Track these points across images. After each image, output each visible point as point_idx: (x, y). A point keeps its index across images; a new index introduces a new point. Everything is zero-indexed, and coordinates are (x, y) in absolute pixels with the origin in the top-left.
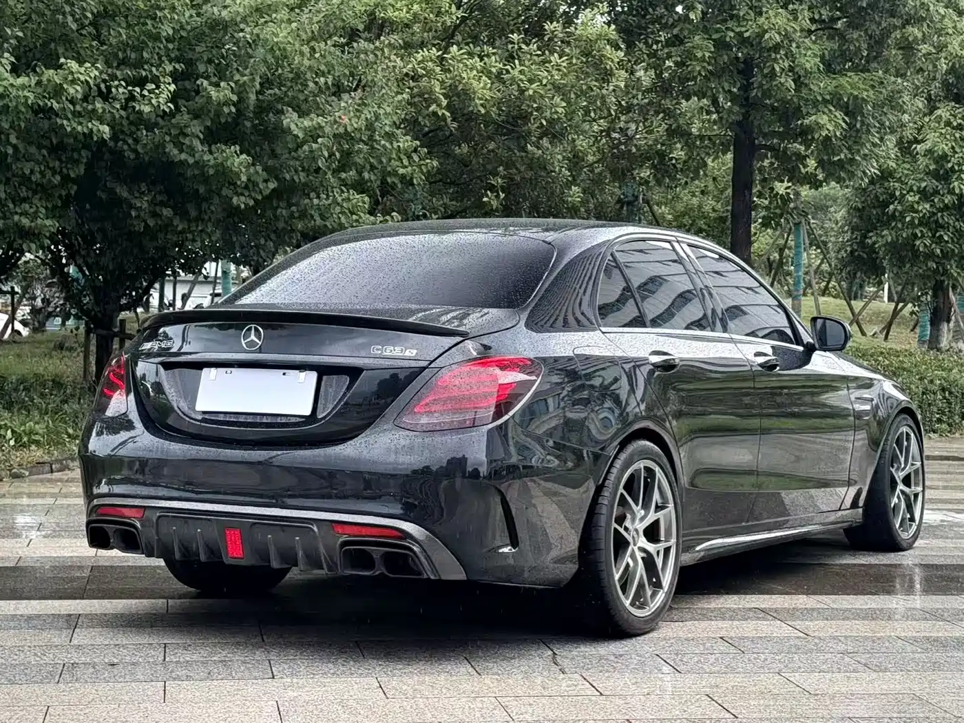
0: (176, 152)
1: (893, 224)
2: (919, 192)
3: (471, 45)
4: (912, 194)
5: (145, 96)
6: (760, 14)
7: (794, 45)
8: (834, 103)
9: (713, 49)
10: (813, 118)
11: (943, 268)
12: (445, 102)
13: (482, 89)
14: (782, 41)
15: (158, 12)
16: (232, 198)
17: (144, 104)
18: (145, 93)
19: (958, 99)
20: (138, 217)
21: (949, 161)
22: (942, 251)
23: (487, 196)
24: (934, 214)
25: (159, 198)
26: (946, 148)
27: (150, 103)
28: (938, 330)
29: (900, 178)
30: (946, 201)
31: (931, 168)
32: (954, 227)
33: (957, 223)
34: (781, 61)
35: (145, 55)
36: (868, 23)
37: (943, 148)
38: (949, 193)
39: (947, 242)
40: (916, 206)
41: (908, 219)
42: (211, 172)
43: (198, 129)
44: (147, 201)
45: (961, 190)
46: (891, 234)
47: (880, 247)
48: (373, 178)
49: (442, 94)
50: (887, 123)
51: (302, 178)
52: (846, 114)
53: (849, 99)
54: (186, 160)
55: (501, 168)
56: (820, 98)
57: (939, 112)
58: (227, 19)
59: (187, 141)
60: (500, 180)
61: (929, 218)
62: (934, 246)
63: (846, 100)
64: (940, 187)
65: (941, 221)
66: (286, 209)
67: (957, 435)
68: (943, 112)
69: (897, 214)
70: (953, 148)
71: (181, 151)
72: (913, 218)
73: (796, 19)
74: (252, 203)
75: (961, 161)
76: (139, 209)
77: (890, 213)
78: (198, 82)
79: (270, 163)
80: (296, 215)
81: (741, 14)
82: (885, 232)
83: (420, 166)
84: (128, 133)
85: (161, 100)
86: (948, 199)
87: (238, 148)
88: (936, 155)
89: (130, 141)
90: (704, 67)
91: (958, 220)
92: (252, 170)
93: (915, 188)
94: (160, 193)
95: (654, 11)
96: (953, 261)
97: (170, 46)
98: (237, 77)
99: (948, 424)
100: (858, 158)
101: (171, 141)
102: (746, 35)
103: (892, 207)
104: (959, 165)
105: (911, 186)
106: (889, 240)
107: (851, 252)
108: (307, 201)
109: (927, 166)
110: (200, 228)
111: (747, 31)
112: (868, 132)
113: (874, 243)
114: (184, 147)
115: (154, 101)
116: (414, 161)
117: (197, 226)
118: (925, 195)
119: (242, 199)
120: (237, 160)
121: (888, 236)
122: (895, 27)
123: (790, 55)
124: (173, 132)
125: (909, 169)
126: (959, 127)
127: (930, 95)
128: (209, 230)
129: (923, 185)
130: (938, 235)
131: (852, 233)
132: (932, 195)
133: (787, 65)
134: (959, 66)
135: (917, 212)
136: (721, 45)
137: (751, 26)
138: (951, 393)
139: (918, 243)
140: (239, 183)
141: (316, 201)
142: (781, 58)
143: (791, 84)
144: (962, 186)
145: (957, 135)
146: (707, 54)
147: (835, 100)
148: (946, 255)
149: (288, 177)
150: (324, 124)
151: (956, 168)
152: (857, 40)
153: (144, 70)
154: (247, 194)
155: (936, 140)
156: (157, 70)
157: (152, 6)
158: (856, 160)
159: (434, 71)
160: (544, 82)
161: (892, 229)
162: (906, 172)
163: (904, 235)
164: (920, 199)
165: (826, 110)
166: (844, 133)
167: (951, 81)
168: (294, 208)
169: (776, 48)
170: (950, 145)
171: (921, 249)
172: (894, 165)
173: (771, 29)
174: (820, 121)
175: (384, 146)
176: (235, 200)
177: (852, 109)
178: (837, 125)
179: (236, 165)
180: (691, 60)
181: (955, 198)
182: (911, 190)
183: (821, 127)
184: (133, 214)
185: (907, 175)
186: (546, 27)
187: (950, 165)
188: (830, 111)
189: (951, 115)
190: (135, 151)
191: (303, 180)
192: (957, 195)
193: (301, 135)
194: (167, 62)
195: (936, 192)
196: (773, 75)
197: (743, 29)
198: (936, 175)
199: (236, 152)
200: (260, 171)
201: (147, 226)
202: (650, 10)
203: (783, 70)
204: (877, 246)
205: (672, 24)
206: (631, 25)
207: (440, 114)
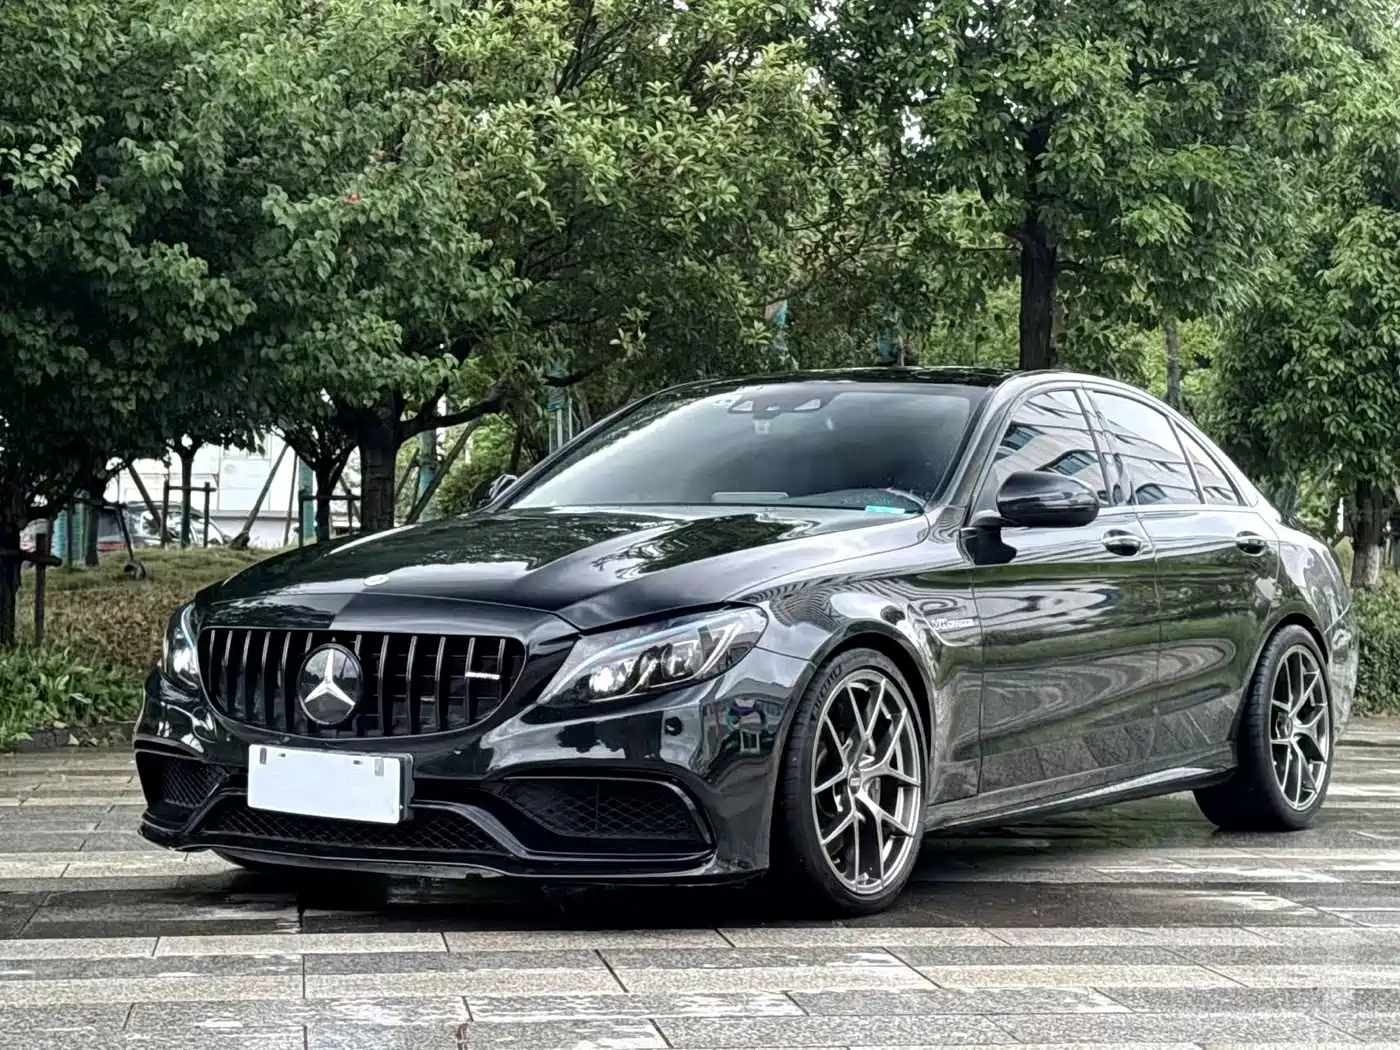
0: (88, 255)
1: (1290, 393)
2: (1328, 343)
3: (592, 102)
4: (1317, 346)
5: (30, 164)
6: (1049, 53)
7: (1103, 102)
8: (1170, 192)
9: (975, 109)
10: (1136, 214)
11: (1369, 462)
12: (542, 185)
13: (602, 164)
14: (1083, 96)
15: (49, 30)
16: (182, 330)
17: (28, 176)
18: (30, 158)
19: (1387, 201)
20: (31, 361)
21: (1375, 295)
22: (1365, 434)
23: (618, 337)
24: (1353, 377)
25: (65, 333)
26: (1369, 277)
27: (37, 175)
28: (1367, 557)
29: (1300, 321)
30: (1370, 357)
31: (1347, 305)
32: (1384, 396)
33: (1387, 391)
34: (1082, 126)
35: (35, 100)
36: (1222, 69)
37: (1364, 277)
38: (1375, 343)
39: (1373, 420)
40: (1323, 364)
41: (1311, 385)
42: (145, 286)
43: (124, 217)
44: (46, 335)
45: (1393, 338)
46: (1286, 409)
47: (1270, 430)
48: (428, 305)
49: (537, 172)
50: (1258, 226)
51: (298, 297)
52: (1190, 210)
53: (1192, 186)
54: (104, 268)
55: (642, 295)
56: (1146, 185)
57: (1357, 220)
58: (169, 42)
59: (106, 238)
60: (639, 312)
61: (1345, 383)
62: (1352, 425)
63: (1187, 186)
64: (1361, 334)
65: (1362, 387)
66: (275, 347)
67: (1384, 714)
68: (1364, 220)
69: (1295, 378)
70: (1379, 275)
71: (97, 254)
72: (1319, 384)
73: (1106, 61)
74: (215, 336)
75: (1393, 294)
76: (31, 349)
77: (1284, 376)
78: (121, 143)
79: (246, 273)
80: (291, 357)
81: (1020, 53)
82: (1278, 405)
83: (503, 287)
84: (15, 227)
85: (54, 170)
86: (1372, 353)
87: (185, 247)
88: (1353, 285)
89: (18, 240)
90: (960, 137)
91: (1388, 385)
92: (213, 283)
93: (1322, 338)
94: (68, 322)
95: (885, 50)
96: (1383, 451)
97: (82, 89)
98: (183, 134)
99: (1369, 698)
100: (1211, 278)
101: (82, 239)
102: (1027, 85)
103: (1286, 367)
104: (1390, 299)
105: (1316, 335)
106: (1284, 418)
107: (1227, 437)
108: (307, 334)
109: (1340, 302)
110: (133, 379)
111: (1028, 79)
112: (1226, 238)
113: (1261, 423)
114: (101, 248)
115: (42, 172)
116: (495, 280)
117: (129, 376)
118: (1336, 346)
119: (200, 330)
120: (184, 266)
121: (1280, 411)
122: (1265, 76)
123: (1096, 117)
124: (85, 224)
125: (1312, 309)
126: (1390, 244)
127: (1344, 197)
128: (149, 383)
129: (1334, 331)
130: (1358, 409)
131: (1230, 409)
132: (1348, 347)
133: (1091, 132)
134: (1389, 151)
135: (1325, 373)
136: (989, 102)
137: (1034, 72)
138: (1372, 649)
139: (1326, 421)
140: (192, 304)
141: (320, 335)
142: (1082, 120)
143: (1098, 161)
144: (1395, 334)
145: (1386, 256)
146: (966, 117)
147: (1170, 186)
148: (1371, 441)
149: (275, 296)
150: (328, 208)
151: (1385, 305)
152: (1205, 95)
153: (38, 126)
154: (207, 322)
155: (1352, 262)
156: (59, 127)
157: (40, 21)
158: (1209, 281)
159: (523, 135)
160: (701, 153)
161: (1290, 401)
162: (1308, 312)
163: (1307, 410)
164: (1329, 353)
165: (1156, 203)
166: (1186, 239)
167: (1376, 174)
168: (287, 347)
169: (1074, 105)
170: (1374, 271)
171: (1333, 431)
172: (1291, 303)
173: (1066, 75)
174: (1145, 218)
175: (435, 250)
176: (188, 333)
177: (1199, 202)
178: (1174, 227)
179: (182, 273)
180: (941, 126)
181: (1384, 351)
182: (1316, 340)
183: (1149, 228)
184: (22, 355)
185: (1310, 318)
186: (707, 71)
187: (1375, 301)
188: (1163, 204)
189: (1376, 224)
190: (25, 256)
191: (301, 302)
192: (1386, 346)
193: (292, 226)
194: (76, 115)
195: (1354, 343)
196: (1068, 147)
197: (1023, 76)
198: (1353, 316)
199: (182, 253)
200: (227, 286)
201: (46, 376)
202: (880, 50)
203: (1086, 139)
204: (1265, 427)
205: (914, 71)
206: (850, 74)
207: (534, 204)
